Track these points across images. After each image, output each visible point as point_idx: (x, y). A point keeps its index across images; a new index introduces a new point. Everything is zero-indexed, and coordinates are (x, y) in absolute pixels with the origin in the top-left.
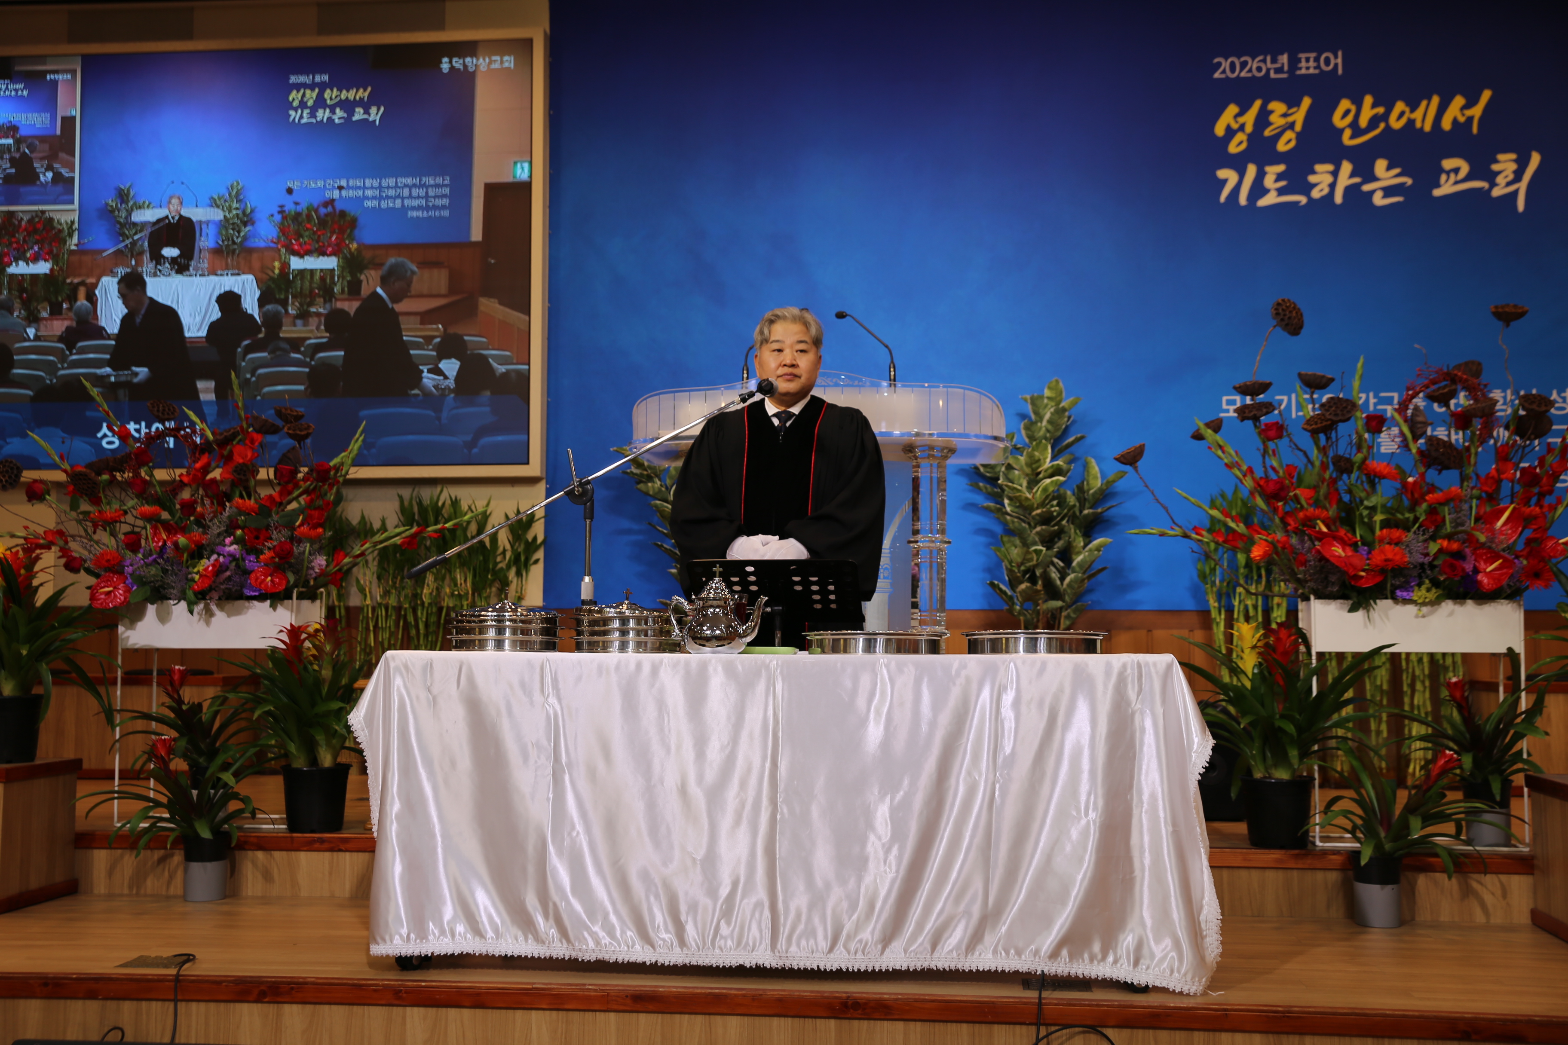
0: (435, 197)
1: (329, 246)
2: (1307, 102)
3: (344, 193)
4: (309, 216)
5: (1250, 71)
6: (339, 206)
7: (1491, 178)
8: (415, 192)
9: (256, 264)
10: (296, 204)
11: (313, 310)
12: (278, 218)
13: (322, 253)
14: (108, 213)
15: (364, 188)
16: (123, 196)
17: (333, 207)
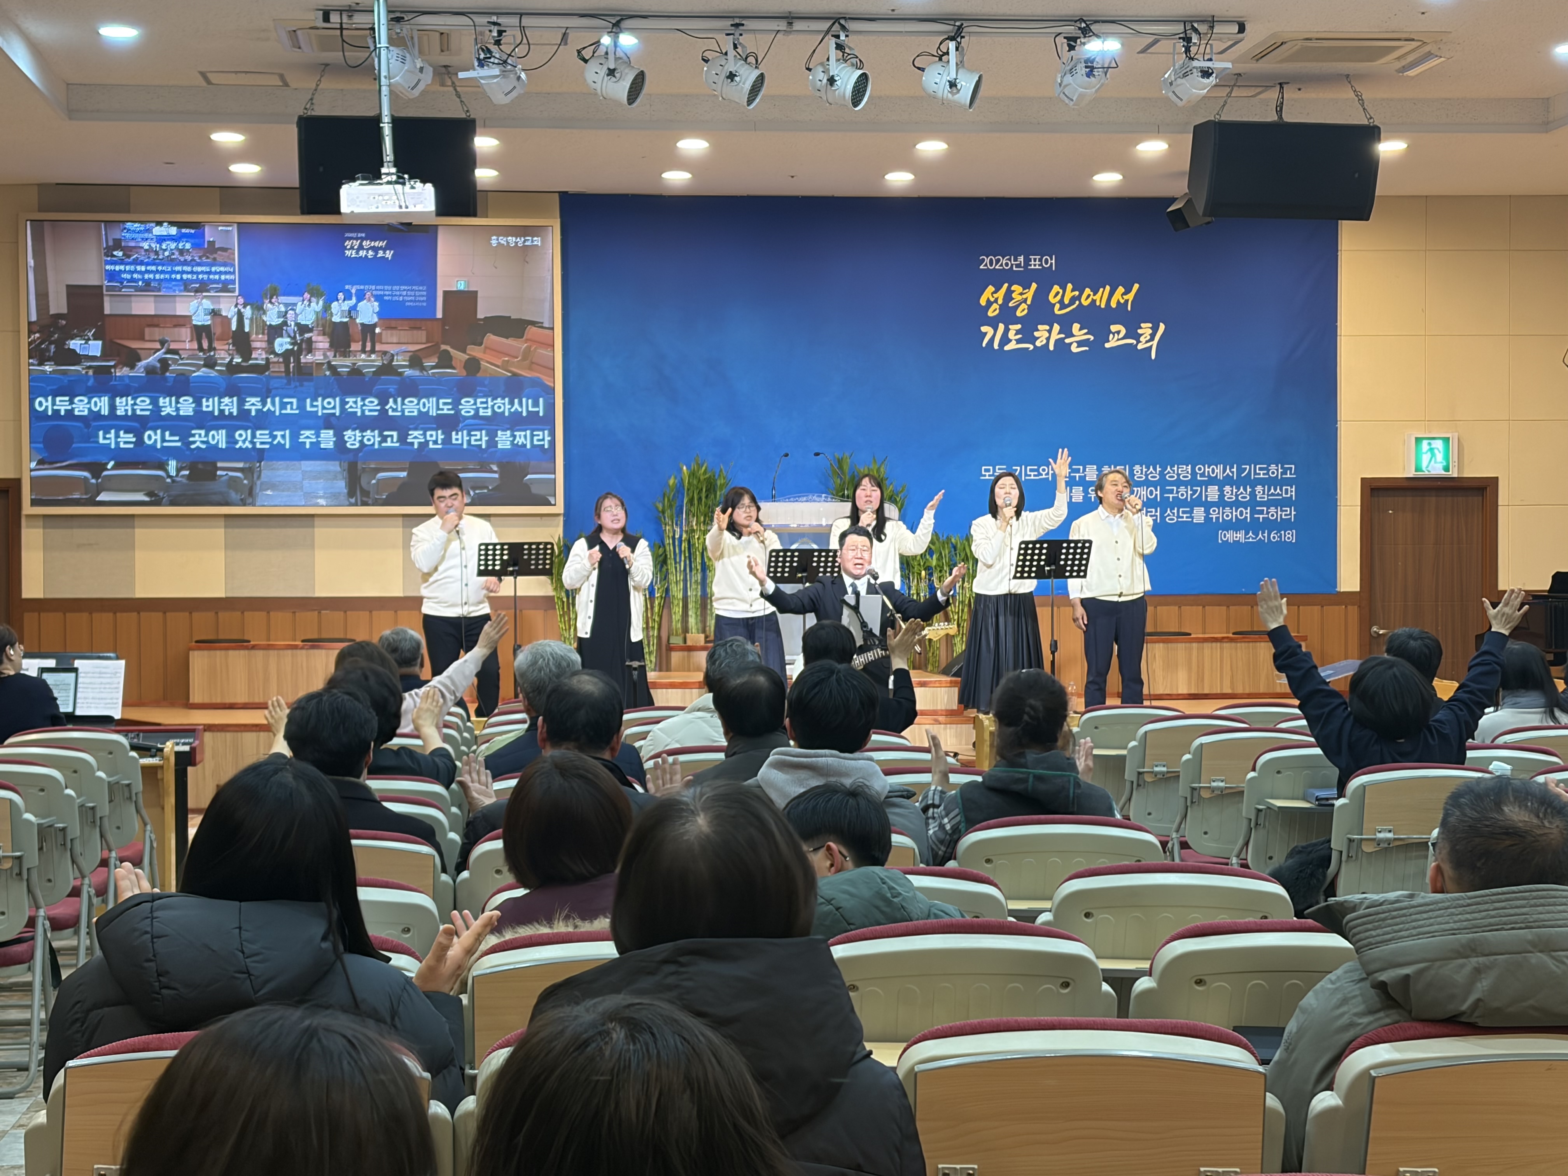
2: (1034, 286)
5: (1001, 265)
7: (1137, 337)
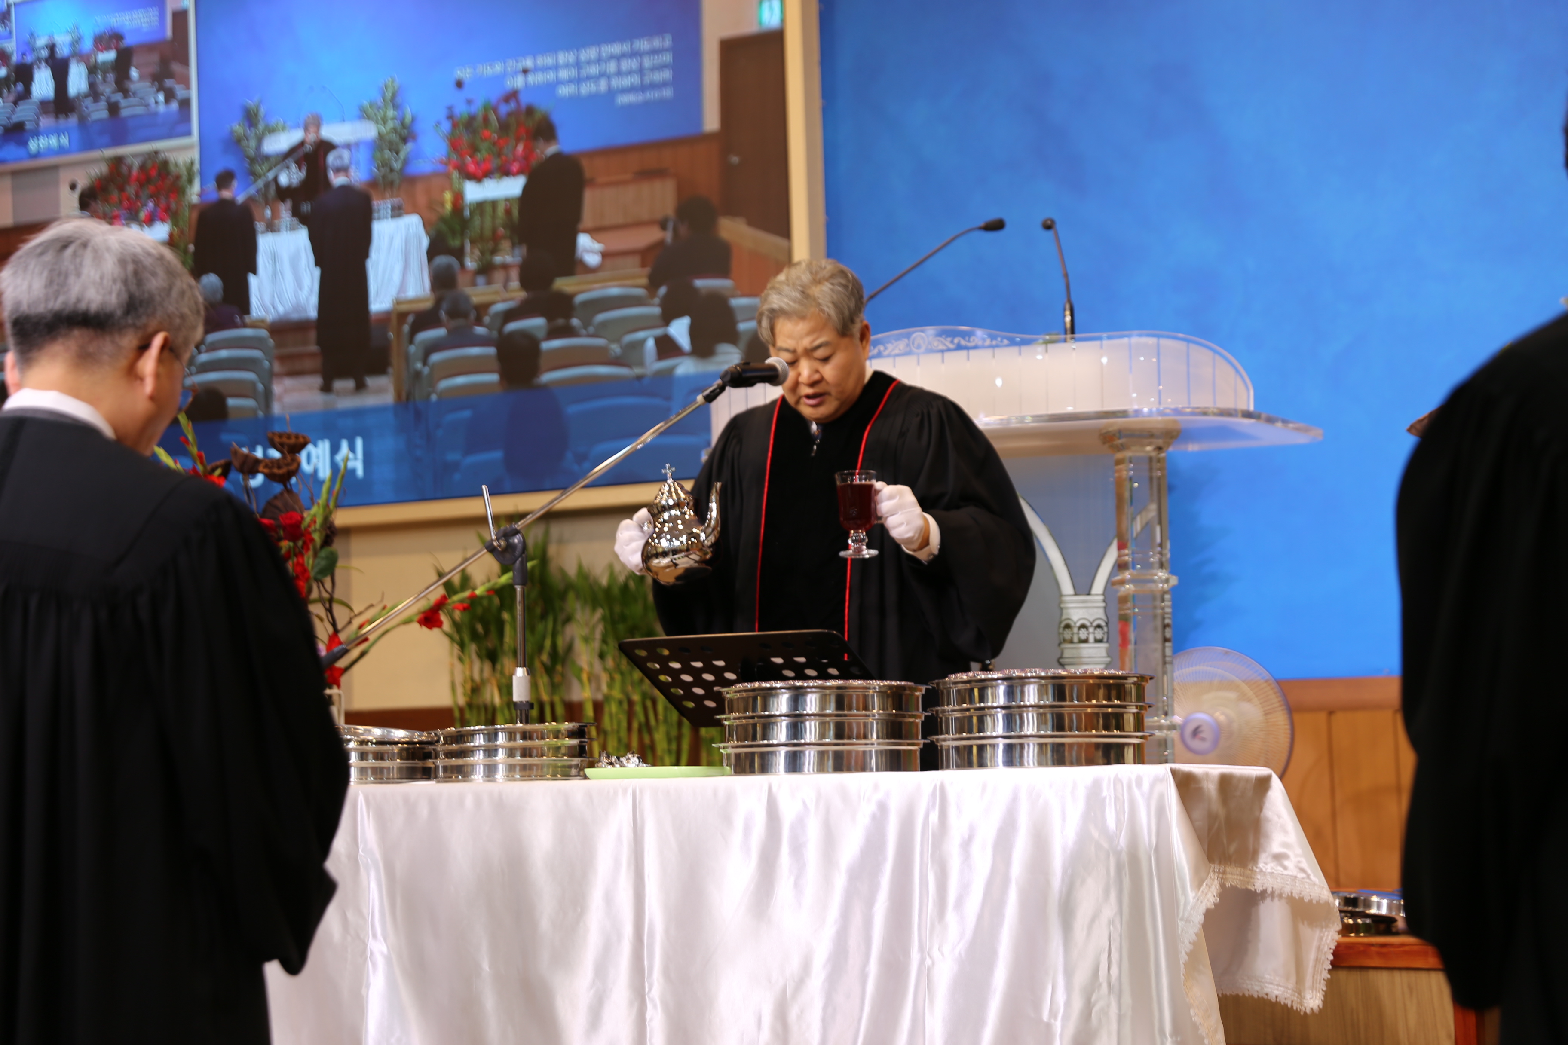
0: (653, 69)
1: (514, 160)
3: (531, 78)
4: (486, 119)
6: (525, 100)
8: (626, 65)
9: (421, 199)
10: (469, 102)
11: (498, 259)
12: (446, 126)
13: (505, 172)
14: (235, 143)
15: (556, 67)
16: (251, 117)
17: (518, 102)
